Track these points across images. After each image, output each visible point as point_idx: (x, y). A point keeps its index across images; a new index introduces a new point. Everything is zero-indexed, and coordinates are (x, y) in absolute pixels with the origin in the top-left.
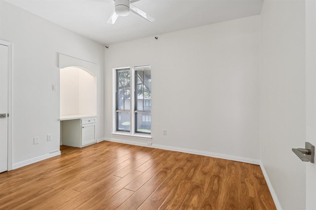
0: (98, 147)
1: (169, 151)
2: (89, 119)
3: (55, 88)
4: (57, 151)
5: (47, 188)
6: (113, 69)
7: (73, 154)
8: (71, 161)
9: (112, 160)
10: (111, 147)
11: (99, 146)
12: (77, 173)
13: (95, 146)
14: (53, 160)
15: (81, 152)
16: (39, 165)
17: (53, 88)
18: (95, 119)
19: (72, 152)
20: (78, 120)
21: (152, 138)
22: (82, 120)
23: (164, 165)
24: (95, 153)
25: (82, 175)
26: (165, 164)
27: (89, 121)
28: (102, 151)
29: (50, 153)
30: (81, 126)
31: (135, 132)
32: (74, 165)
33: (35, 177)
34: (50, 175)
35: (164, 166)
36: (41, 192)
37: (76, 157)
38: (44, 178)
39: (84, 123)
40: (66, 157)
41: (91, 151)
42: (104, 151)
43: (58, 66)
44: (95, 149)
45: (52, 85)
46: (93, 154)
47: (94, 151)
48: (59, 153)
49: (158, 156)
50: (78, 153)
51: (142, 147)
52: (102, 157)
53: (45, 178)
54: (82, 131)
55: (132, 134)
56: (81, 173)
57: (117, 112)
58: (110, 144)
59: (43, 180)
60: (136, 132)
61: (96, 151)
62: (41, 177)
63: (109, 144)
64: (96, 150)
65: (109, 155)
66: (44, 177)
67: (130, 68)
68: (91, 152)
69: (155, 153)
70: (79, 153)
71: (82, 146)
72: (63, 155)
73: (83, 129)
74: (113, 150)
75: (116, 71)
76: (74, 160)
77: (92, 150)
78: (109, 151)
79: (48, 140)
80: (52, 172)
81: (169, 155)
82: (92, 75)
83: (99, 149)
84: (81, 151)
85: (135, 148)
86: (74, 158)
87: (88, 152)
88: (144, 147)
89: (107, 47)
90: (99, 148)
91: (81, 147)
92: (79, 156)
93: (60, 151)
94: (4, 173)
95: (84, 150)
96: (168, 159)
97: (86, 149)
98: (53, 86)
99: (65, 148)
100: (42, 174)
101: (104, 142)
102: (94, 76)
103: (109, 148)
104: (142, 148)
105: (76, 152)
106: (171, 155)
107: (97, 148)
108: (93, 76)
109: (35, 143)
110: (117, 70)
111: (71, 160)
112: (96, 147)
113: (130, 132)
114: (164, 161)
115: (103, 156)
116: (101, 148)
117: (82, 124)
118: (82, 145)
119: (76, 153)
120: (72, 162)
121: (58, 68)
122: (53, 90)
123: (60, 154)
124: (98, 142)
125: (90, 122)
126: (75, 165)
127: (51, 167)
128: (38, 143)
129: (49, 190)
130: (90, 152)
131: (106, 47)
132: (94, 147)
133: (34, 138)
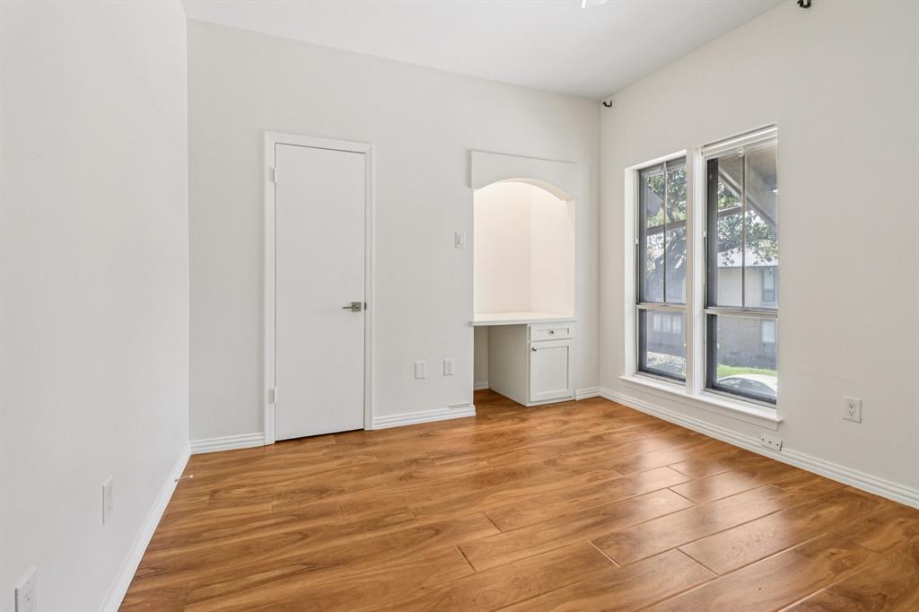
0: (573, 414)
1: (876, 499)
2: (551, 327)
3: (462, 241)
4: (468, 405)
5: (405, 510)
6: (626, 170)
7: (503, 423)
8: (490, 443)
9: (606, 476)
10: (615, 425)
11: (577, 413)
12: (490, 488)
13: (569, 408)
14: (453, 427)
15: (523, 420)
16: (422, 432)
17: (458, 242)
18: (571, 327)
19: (501, 415)
20: (520, 329)
21: (780, 423)
22: (530, 328)
23: (838, 569)
24: (560, 435)
25: (499, 504)
26: (844, 568)
27: (552, 332)
28: (583, 430)
29: (450, 407)
30: (529, 344)
31: (707, 387)
32: (492, 460)
33: (399, 466)
34: (428, 471)
35: (841, 579)
36: (389, 519)
37: (507, 434)
38: (414, 474)
39: (536, 335)
40: (485, 426)
41: (550, 426)
42: (587, 432)
43: (469, 185)
44: (565, 418)
45: (456, 234)
46: (553, 436)
47: (558, 424)
48: (471, 411)
49: (808, 508)
50: (516, 421)
51: (735, 447)
52: (576, 455)
53: (417, 478)
54: (529, 361)
55: (696, 389)
56: (499, 493)
57: (641, 311)
58: (614, 411)
59: (411, 481)
60: (711, 385)
61: (565, 427)
62: (410, 470)
63: (610, 409)
64: (566, 423)
65: (599, 451)
66: (416, 471)
67: (684, 157)
68: (550, 428)
69: (794, 489)
70: (518, 423)
71: (530, 402)
72: (480, 418)
73: (533, 352)
74: (617, 436)
75: (636, 175)
76: (498, 441)
77: (555, 421)
78: (606, 437)
79: (447, 373)
80: (437, 463)
81: (876, 524)
82: (561, 199)
83: (576, 424)
84: (524, 416)
85: (700, 448)
86: (502, 434)
87: (541, 424)
88: (745, 453)
89: (608, 104)
90: (580, 418)
91: (528, 405)
92: (515, 432)
93: (473, 407)
94: (356, 433)
95: (533, 415)
96: (867, 543)
97: (542, 414)
98: (458, 235)
99: (490, 399)
100: (416, 461)
101: (597, 400)
102: (567, 200)
103: (605, 426)
104: (733, 453)
105: (512, 417)
106: (891, 525)
107: (573, 417)
108: (564, 202)
109: (419, 375)
110: (640, 171)
111: (490, 440)
112: (569, 413)
113: (684, 380)
114: (843, 547)
115: (578, 452)
116: (583, 420)
117: (530, 338)
118: (532, 400)
119: (509, 422)
120: (493, 447)
121: (469, 189)
122: (456, 247)
123: (474, 414)
124: (578, 398)
125: (552, 337)
126: (496, 459)
127: (441, 448)
128: (424, 378)
129: (407, 521)
130: (547, 426)
131: (605, 103)
132: (563, 414)
133: (416, 364)
